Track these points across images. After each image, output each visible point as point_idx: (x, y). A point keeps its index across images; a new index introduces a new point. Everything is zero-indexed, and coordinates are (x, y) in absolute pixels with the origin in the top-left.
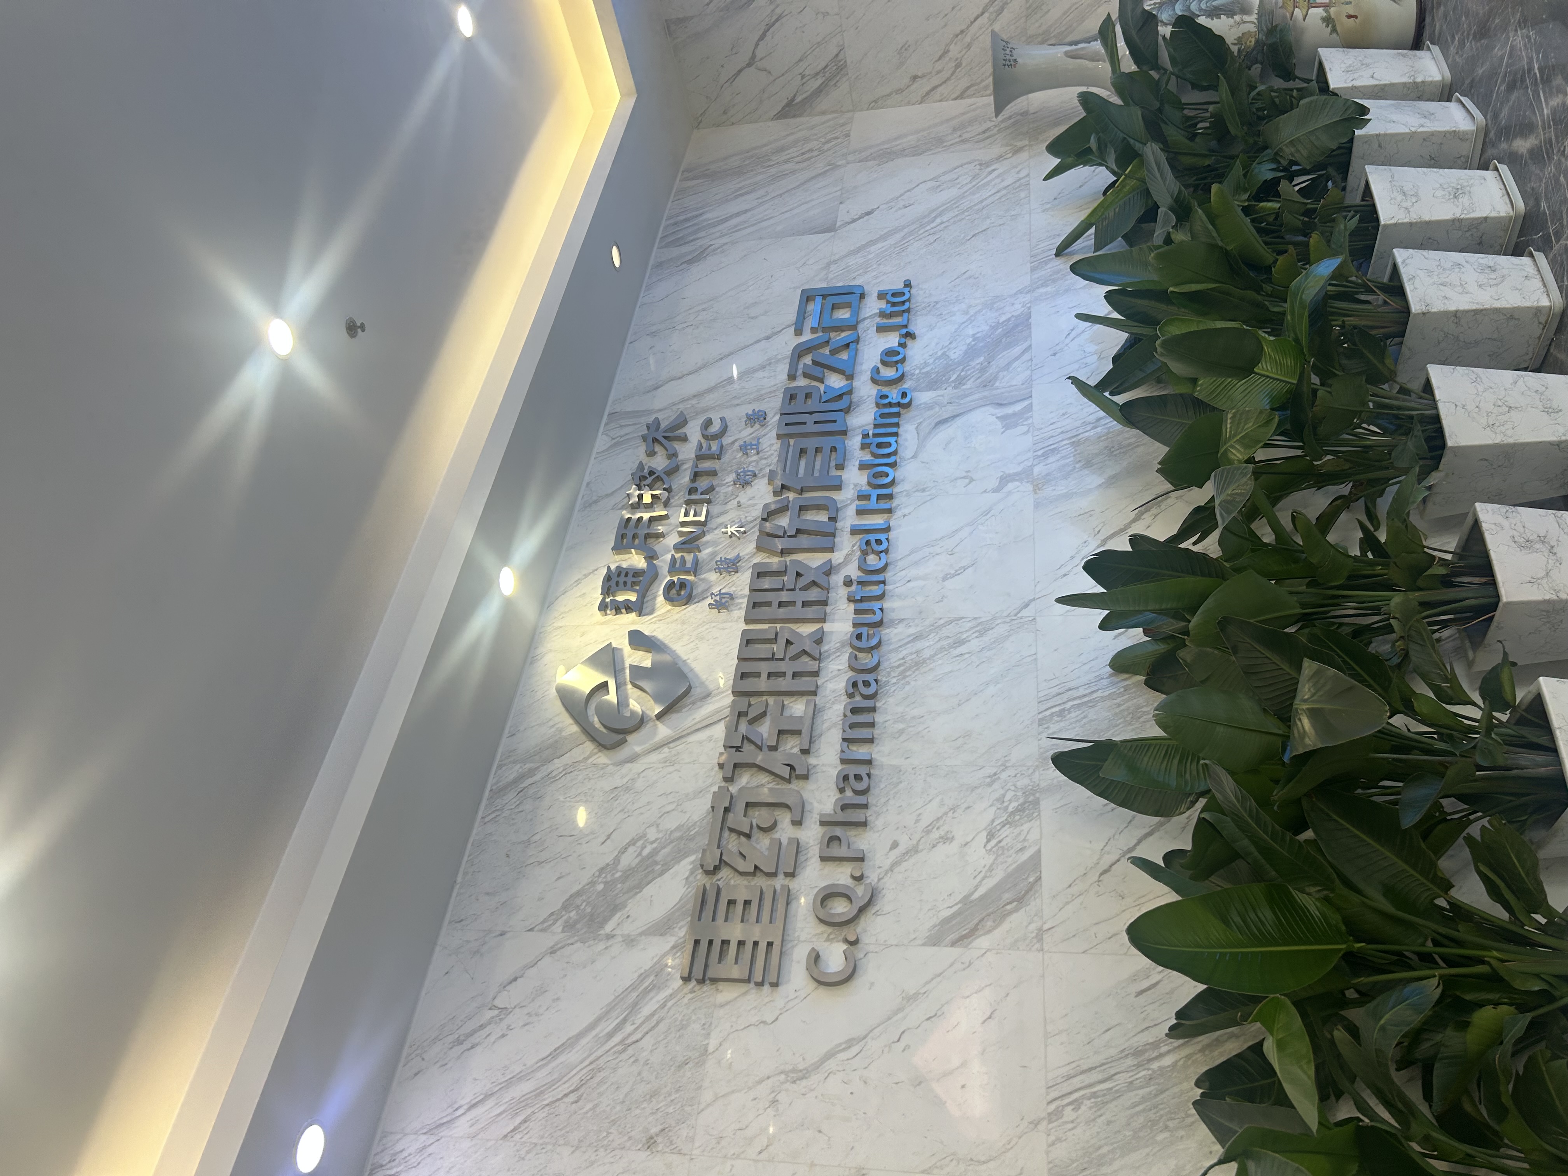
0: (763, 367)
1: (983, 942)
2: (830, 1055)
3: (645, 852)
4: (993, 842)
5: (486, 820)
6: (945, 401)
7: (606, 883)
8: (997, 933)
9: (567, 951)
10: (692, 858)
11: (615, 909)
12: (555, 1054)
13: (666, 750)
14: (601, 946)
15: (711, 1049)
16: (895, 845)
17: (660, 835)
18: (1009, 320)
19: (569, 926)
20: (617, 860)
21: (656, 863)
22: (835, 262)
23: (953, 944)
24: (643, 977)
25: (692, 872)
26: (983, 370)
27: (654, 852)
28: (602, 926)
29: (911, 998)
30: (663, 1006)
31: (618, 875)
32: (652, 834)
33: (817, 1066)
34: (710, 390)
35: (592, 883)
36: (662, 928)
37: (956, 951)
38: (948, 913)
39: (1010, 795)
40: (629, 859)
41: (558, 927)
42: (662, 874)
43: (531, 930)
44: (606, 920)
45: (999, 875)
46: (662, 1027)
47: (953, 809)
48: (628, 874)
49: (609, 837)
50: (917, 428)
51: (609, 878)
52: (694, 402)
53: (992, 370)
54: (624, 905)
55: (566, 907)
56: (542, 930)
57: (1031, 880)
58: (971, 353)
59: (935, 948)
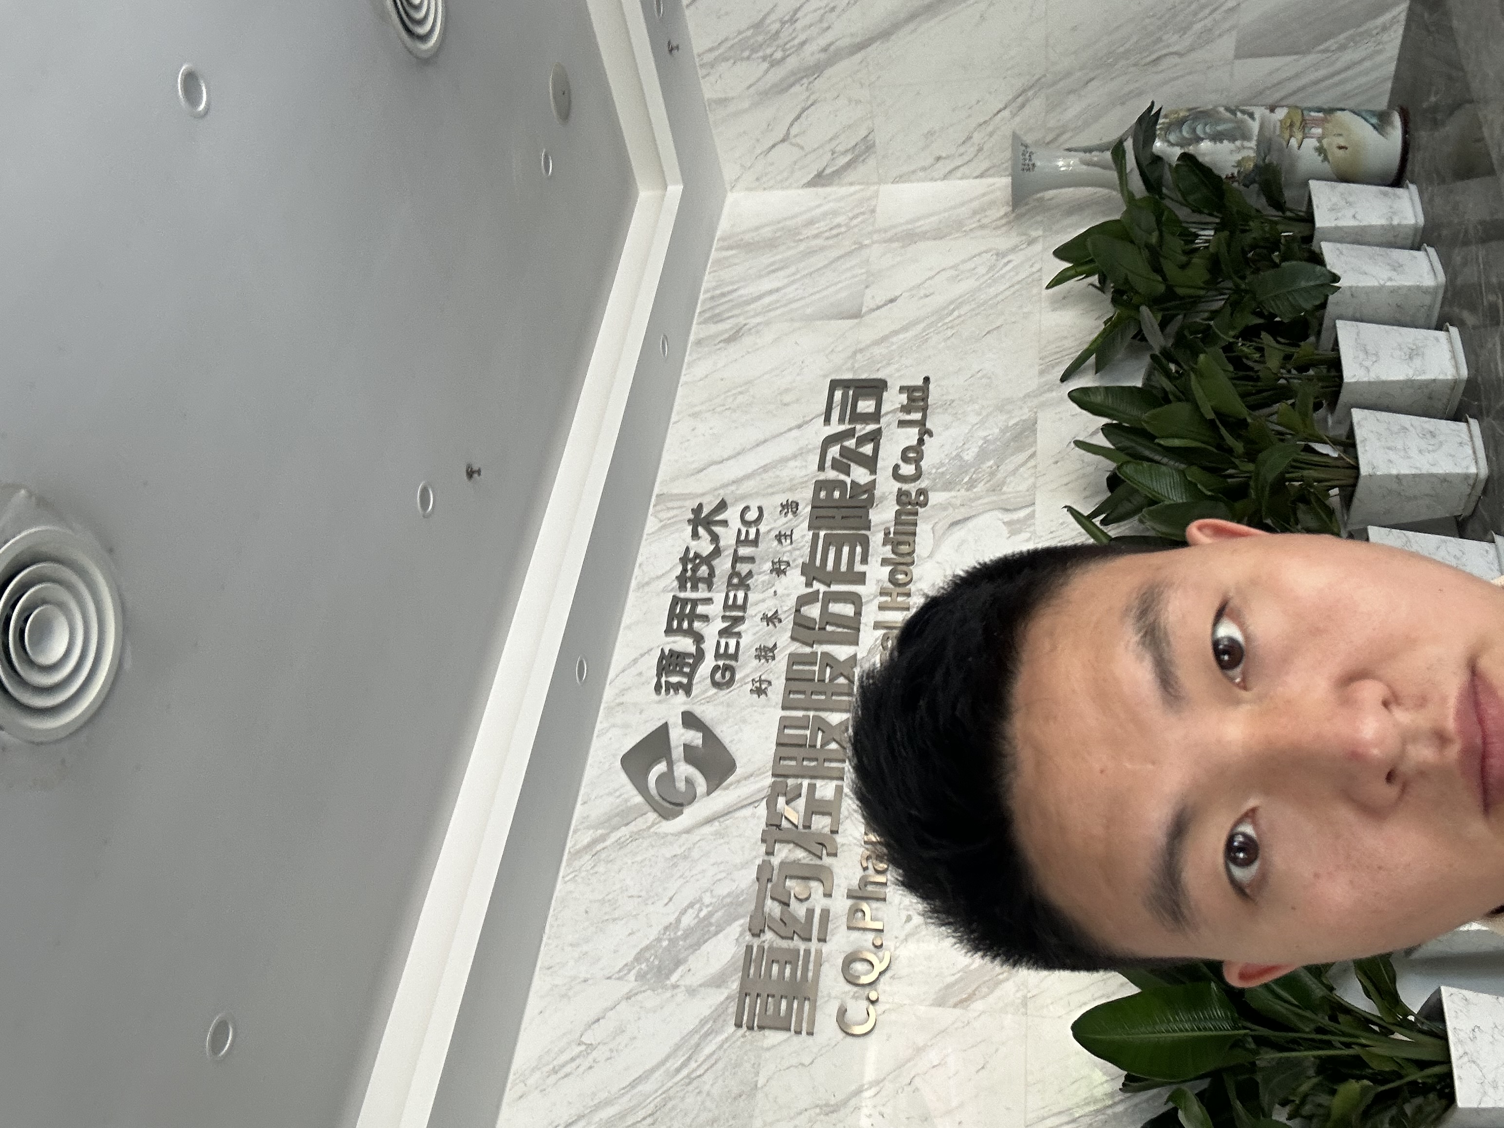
0: (795, 457)
1: (978, 1005)
2: (854, 1094)
3: (702, 915)
5: (567, 879)
6: (958, 502)
7: (670, 940)
9: (640, 997)
12: (633, 1085)
13: (716, 823)
14: (668, 994)
16: (909, 919)
18: (1016, 424)
19: (641, 977)
20: (678, 920)
22: (861, 351)
23: (955, 1006)
24: (703, 1022)
25: (742, 934)
26: (992, 474)
28: (668, 977)
29: (920, 1049)
31: (680, 933)
32: (707, 899)
34: (747, 477)
35: (659, 940)
36: (718, 981)
37: (958, 1011)
41: (632, 976)
42: (717, 933)
44: (671, 972)
48: (687, 935)
50: (933, 528)
51: (672, 935)
52: (733, 488)
53: (1000, 475)
54: (685, 960)
55: (638, 959)
58: (982, 455)
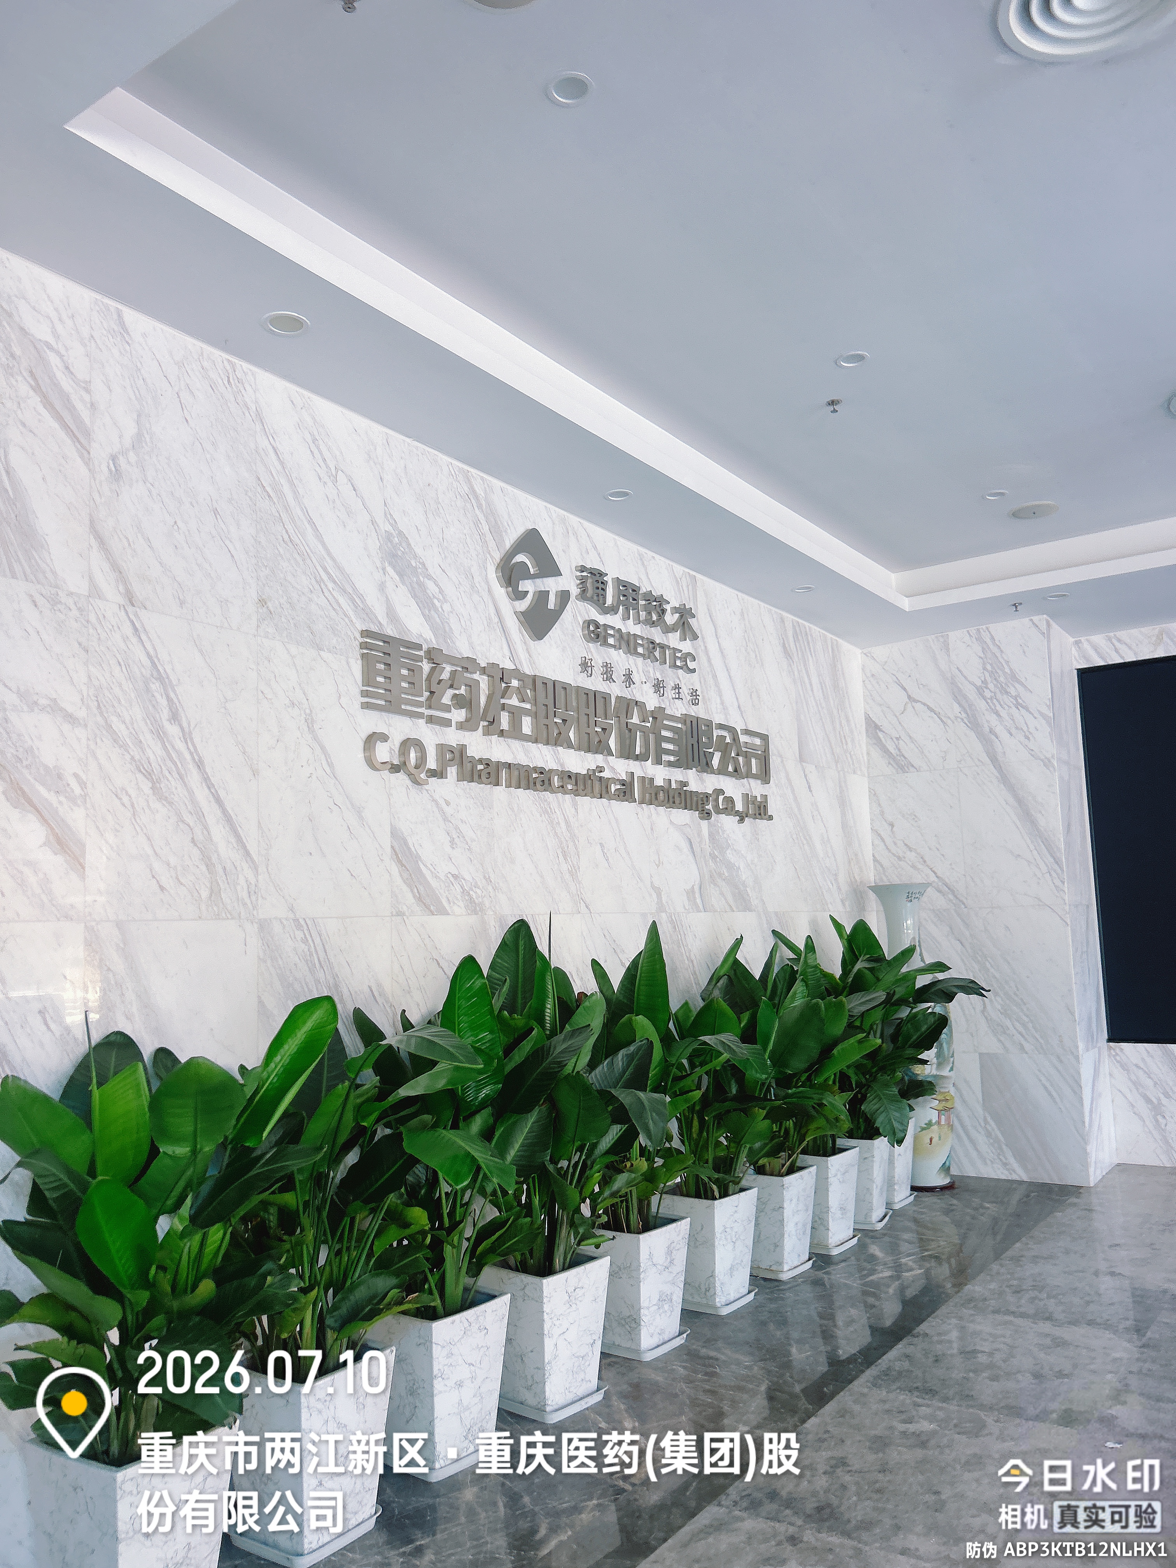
2: (323, 748)
3: (436, 601)
4: (452, 879)
5: (450, 467)
6: (703, 847)
7: (416, 568)
8: (400, 881)
9: (374, 534)
10: (434, 642)
11: (401, 575)
12: (311, 522)
13: (496, 618)
14: (379, 564)
15: (322, 653)
16: (448, 803)
17: (446, 614)
19: (389, 537)
20: (430, 578)
22: (782, 762)
23: (392, 847)
24: (361, 597)
25: (426, 640)
26: (720, 875)
28: (390, 563)
30: (346, 615)
31: (422, 579)
32: (447, 607)
33: (316, 738)
34: (710, 660)
35: (415, 556)
37: (389, 850)
38: (410, 844)
40: (431, 587)
41: (389, 528)
42: (424, 615)
43: (385, 505)
44: (394, 567)
45: (434, 883)
46: (333, 613)
47: (470, 849)
49: (443, 570)
52: (703, 648)
53: (720, 881)
55: (401, 533)
56: (385, 513)
57: (432, 908)
59: (389, 833)
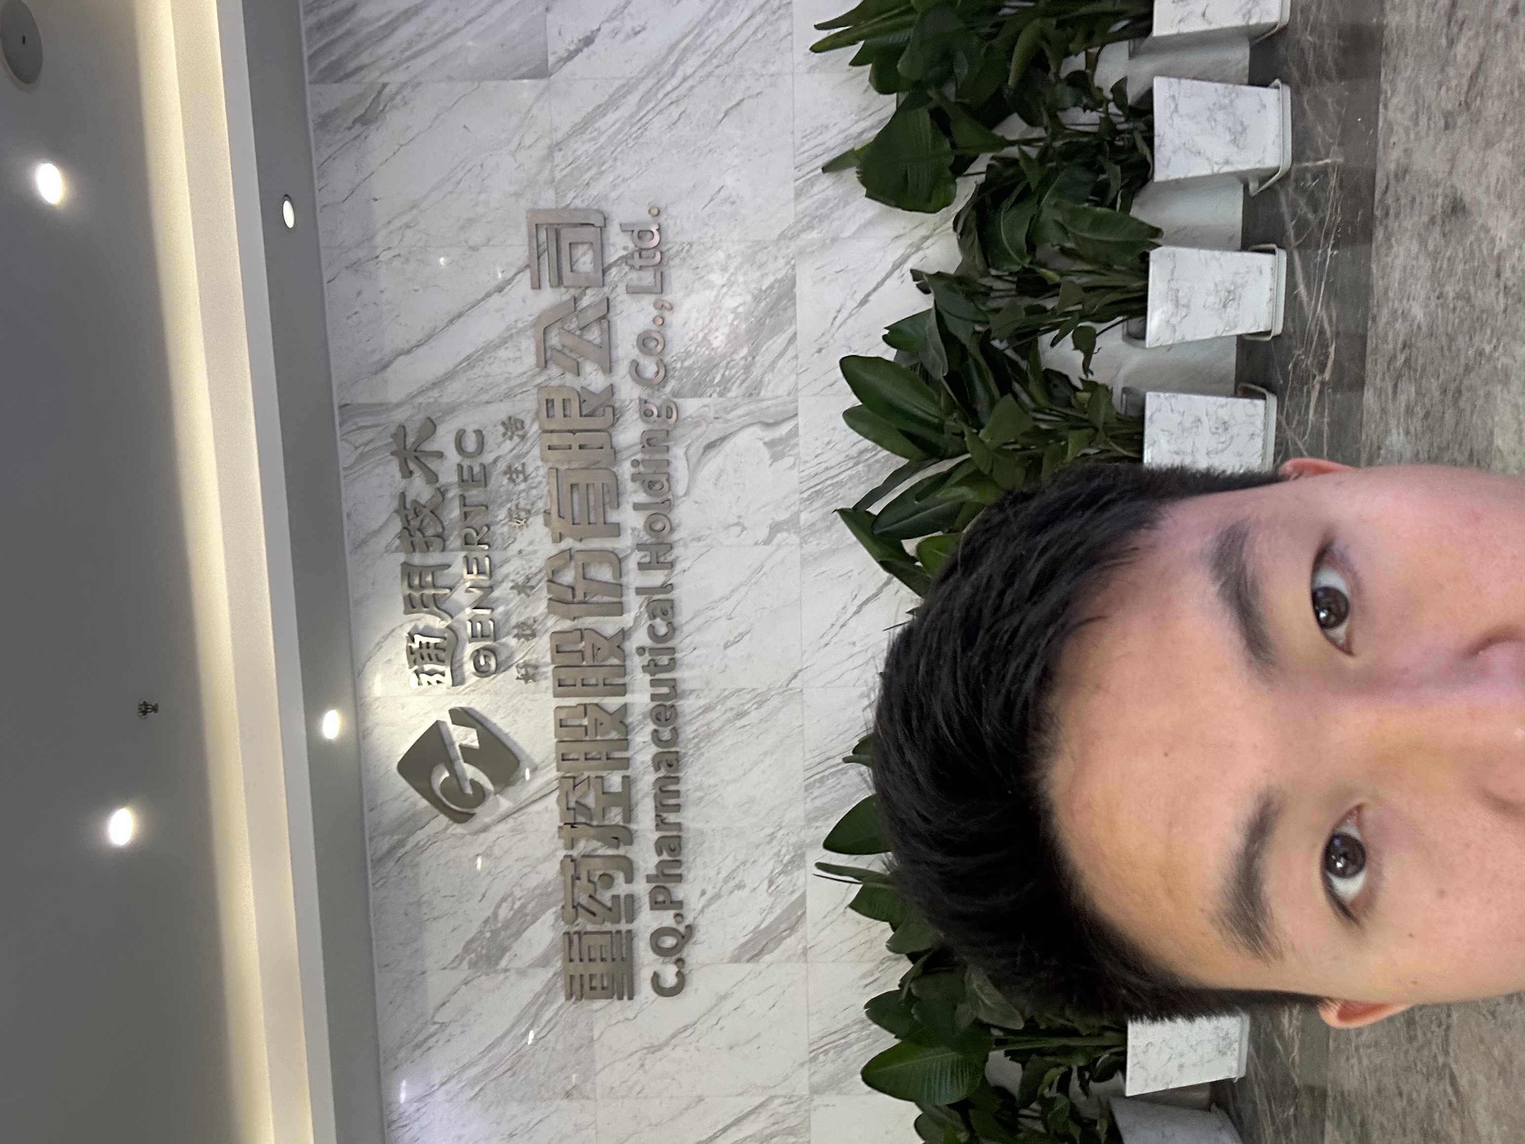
0: (503, 342)
1: (768, 958)
2: (674, 1036)
3: (518, 905)
4: (773, 887)
7: (491, 931)
8: (777, 952)
9: (475, 982)
10: (554, 909)
11: (504, 950)
14: (502, 977)
15: (595, 1037)
16: (703, 893)
17: (525, 893)
19: (473, 965)
21: (527, 915)
23: (748, 961)
24: (537, 996)
27: (524, 906)
28: (497, 964)
29: (723, 998)
30: (556, 1014)
31: (499, 925)
33: (667, 1043)
34: (450, 376)
35: (481, 932)
36: (543, 962)
37: (750, 966)
38: (743, 940)
39: (784, 850)
40: (504, 913)
41: (465, 965)
42: (533, 922)
43: (445, 968)
44: (500, 958)
45: (778, 911)
46: (558, 1028)
47: (744, 863)
48: (506, 925)
49: (484, 896)
50: (686, 453)
51: (493, 928)
52: (435, 393)
54: (510, 947)
55: (467, 949)
56: (454, 968)
57: (799, 913)
58: (734, 339)
59: (736, 965)
